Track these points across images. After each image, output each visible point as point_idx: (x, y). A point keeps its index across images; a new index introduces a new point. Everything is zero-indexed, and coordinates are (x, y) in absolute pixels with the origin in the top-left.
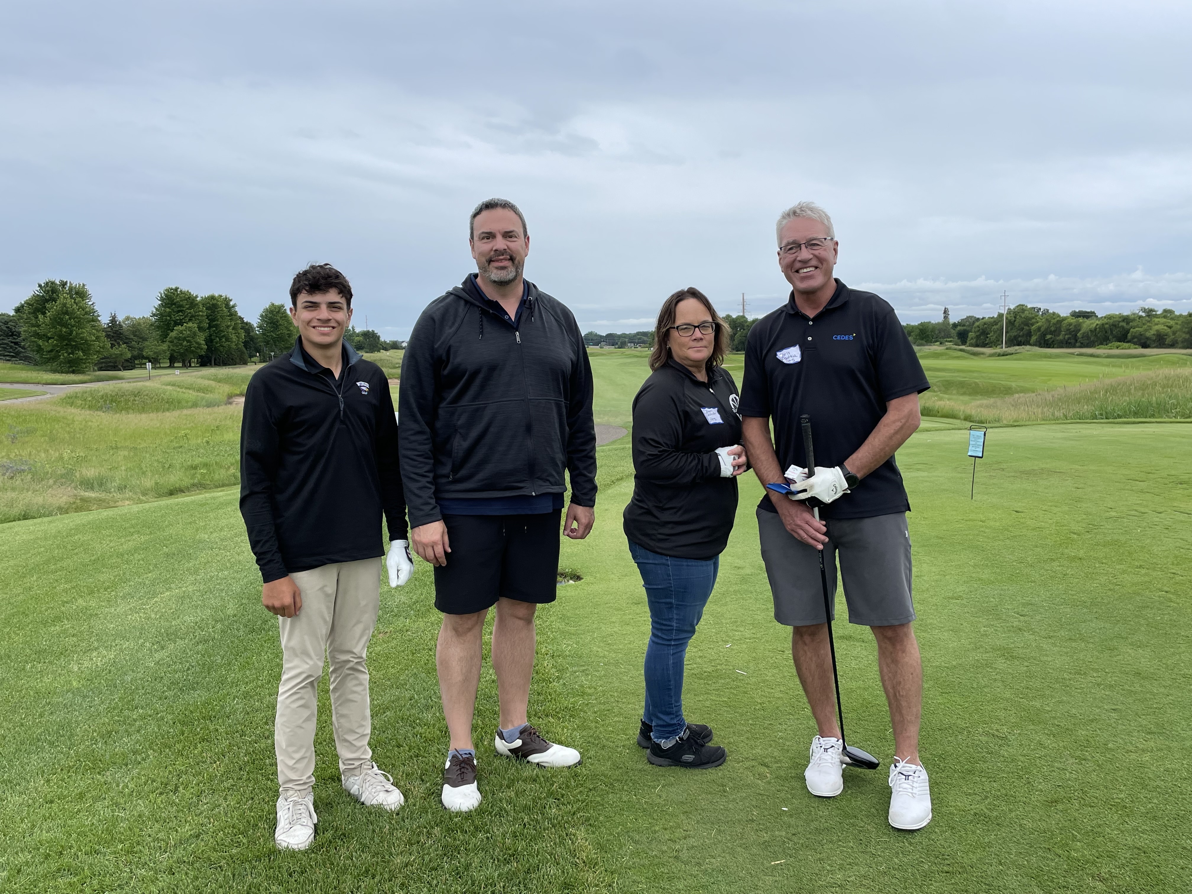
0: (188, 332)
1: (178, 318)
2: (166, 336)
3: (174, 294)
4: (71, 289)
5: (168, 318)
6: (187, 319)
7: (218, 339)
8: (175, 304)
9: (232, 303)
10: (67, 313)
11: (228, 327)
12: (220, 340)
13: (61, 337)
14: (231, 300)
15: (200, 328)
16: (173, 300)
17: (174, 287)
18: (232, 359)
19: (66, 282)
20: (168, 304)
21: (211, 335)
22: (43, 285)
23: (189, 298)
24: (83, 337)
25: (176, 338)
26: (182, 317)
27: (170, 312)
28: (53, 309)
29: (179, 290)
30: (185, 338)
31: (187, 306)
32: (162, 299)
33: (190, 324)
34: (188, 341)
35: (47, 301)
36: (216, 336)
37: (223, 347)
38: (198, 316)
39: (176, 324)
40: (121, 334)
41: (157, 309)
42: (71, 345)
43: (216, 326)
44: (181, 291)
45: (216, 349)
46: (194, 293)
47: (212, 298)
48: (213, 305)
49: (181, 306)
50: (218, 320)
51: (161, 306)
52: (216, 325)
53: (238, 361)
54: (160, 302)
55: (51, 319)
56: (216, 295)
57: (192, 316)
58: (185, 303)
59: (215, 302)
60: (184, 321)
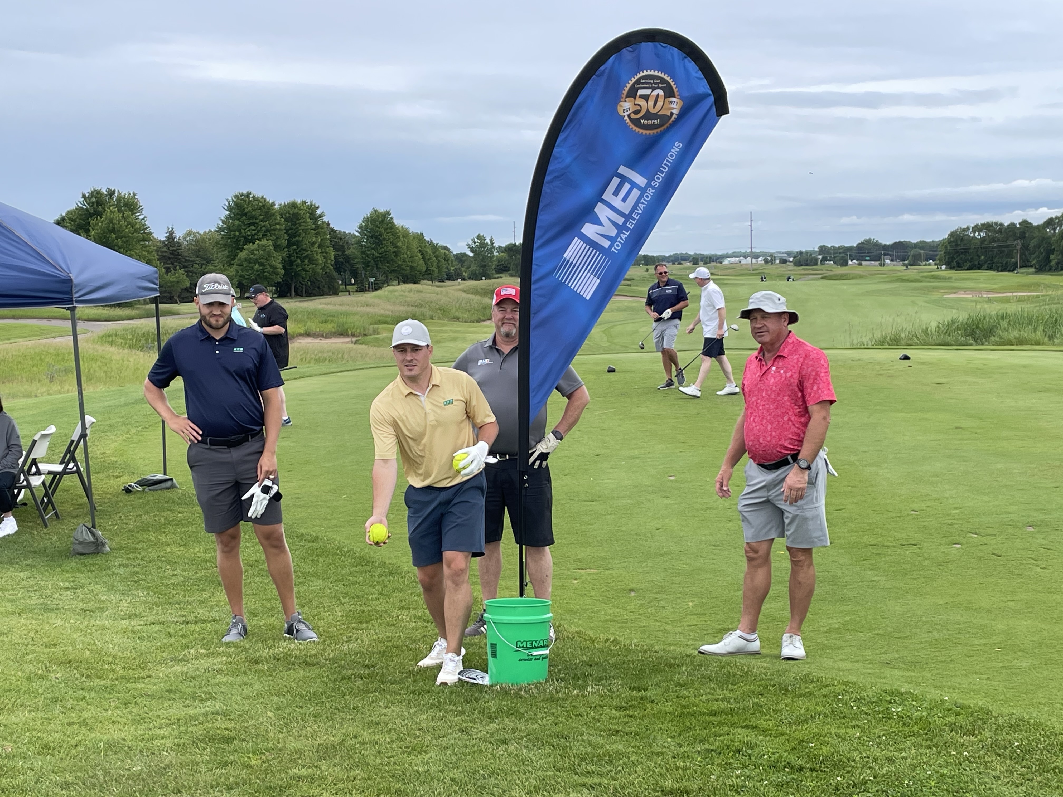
0: (261, 252)
1: (249, 233)
2: (233, 256)
3: (245, 201)
4: (119, 199)
5: (237, 234)
6: (261, 234)
7: (299, 261)
8: (245, 214)
9: (318, 212)
11: (313, 244)
12: (302, 261)
14: (318, 208)
15: (277, 247)
16: (244, 209)
17: (245, 192)
18: (319, 288)
19: (114, 191)
20: (238, 214)
21: (290, 256)
22: (87, 195)
23: (264, 206)
25: (246, 260)
26: (254, 232)
27: (239, 225)
29: (251, 196)
30: (257, 260)
31: (261, 217)
32: (230, 209)
33: (264, 242)
34: (261, 264)
36: (297, 257)
37: (306, 271)
38: (274, 230)
39: (247, 241)
40: (179, 255)
43: (298, 243)
44: (254, 197)
45: (297, 274)
46: (270, 199)
47: (294, 205)
48: (294, 214)
49: (254, 217)
50: (299, 236)
52: (297, 241)
53: (326, 290)
54: (228, 213)
56: (299, 201)
57: (267, 231)
58: (257, 213)
59: (296, 210)
60: (256, 237)
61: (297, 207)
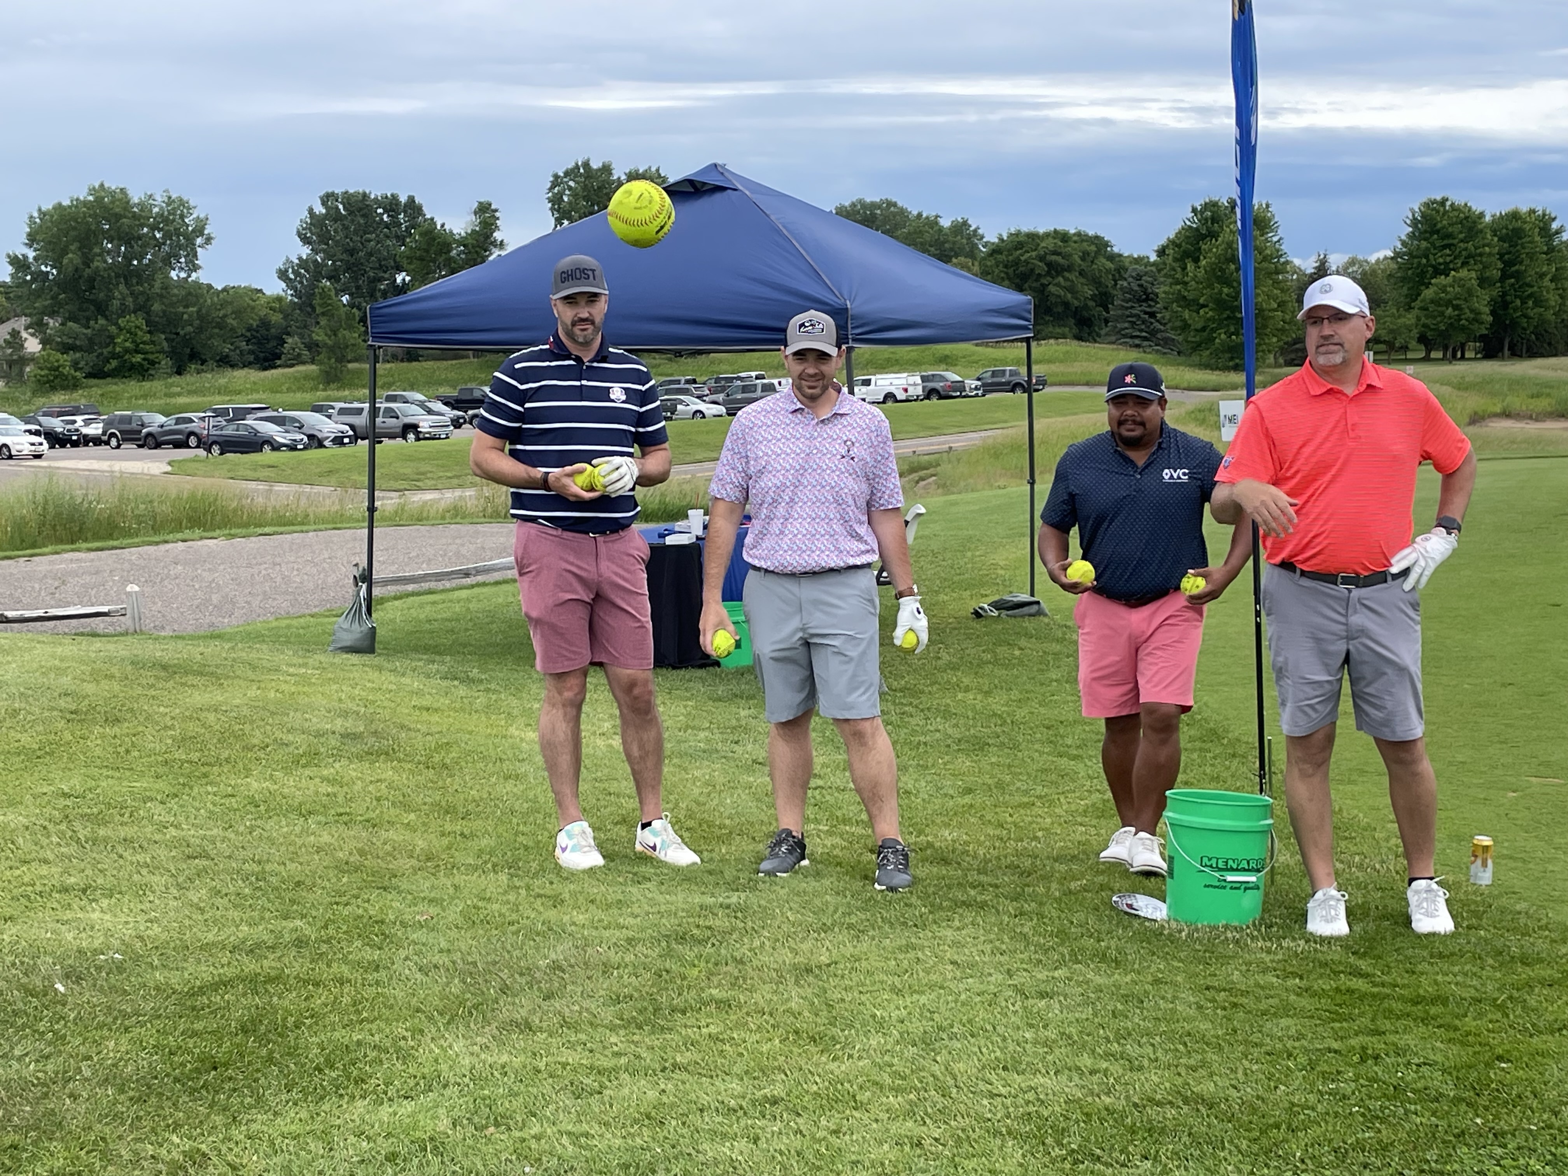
0: (1457, 289)
1: (1441, 260)
2: (1414, 295)
3: (1438, 212)
5: (1424, 261)
6: (1459, 262)
7: (1518, 302)
8: (1438, 232)
9: (1555, 226)
11: (1542, 276)
12: (1523, 303)
13: (1220, 305)
14: (1554, 219)
15: (1483, 282)
16: (1435, 225)
17: (1439, 198)
18: (1550, 344)
20: (1426, 232)
21: (1504, 294)
22: (1199, 208)
23: (1466, 218)
24: (1257, 304)
25: (1432, 302)
26: (1448, 259)
27: (1427, 249)
28: (1212, 251)
29: (1448, 203)
30: (1450, 301)
31: (1461, 236)
32: (1415, 223)
33: (1463, 273)
34: (1456, 307)
35: (1203, 237)
36: (1516, 297)
37: (1529, 318)
38: (1481, 255)
39: (1437, 272)
41: (1404, 243)
42: (1235, 318)
43: (1517, 275)
44: (1452, 204)
45: (1514, 324)
46: (1477, 207)
47: (1515, 216)
48: (1513, 230)
49: (1450, 236)
50: (1521, 263)
51: (1411, 236)
52: (1517, 272)
54: (1411, 229)
55: (1206, 271)
56: (1524, 209)
57: (1470, 256)
58: (1457, 228)
59: (1519, 224)
60: (1451, 266)
61: (1520, 218)
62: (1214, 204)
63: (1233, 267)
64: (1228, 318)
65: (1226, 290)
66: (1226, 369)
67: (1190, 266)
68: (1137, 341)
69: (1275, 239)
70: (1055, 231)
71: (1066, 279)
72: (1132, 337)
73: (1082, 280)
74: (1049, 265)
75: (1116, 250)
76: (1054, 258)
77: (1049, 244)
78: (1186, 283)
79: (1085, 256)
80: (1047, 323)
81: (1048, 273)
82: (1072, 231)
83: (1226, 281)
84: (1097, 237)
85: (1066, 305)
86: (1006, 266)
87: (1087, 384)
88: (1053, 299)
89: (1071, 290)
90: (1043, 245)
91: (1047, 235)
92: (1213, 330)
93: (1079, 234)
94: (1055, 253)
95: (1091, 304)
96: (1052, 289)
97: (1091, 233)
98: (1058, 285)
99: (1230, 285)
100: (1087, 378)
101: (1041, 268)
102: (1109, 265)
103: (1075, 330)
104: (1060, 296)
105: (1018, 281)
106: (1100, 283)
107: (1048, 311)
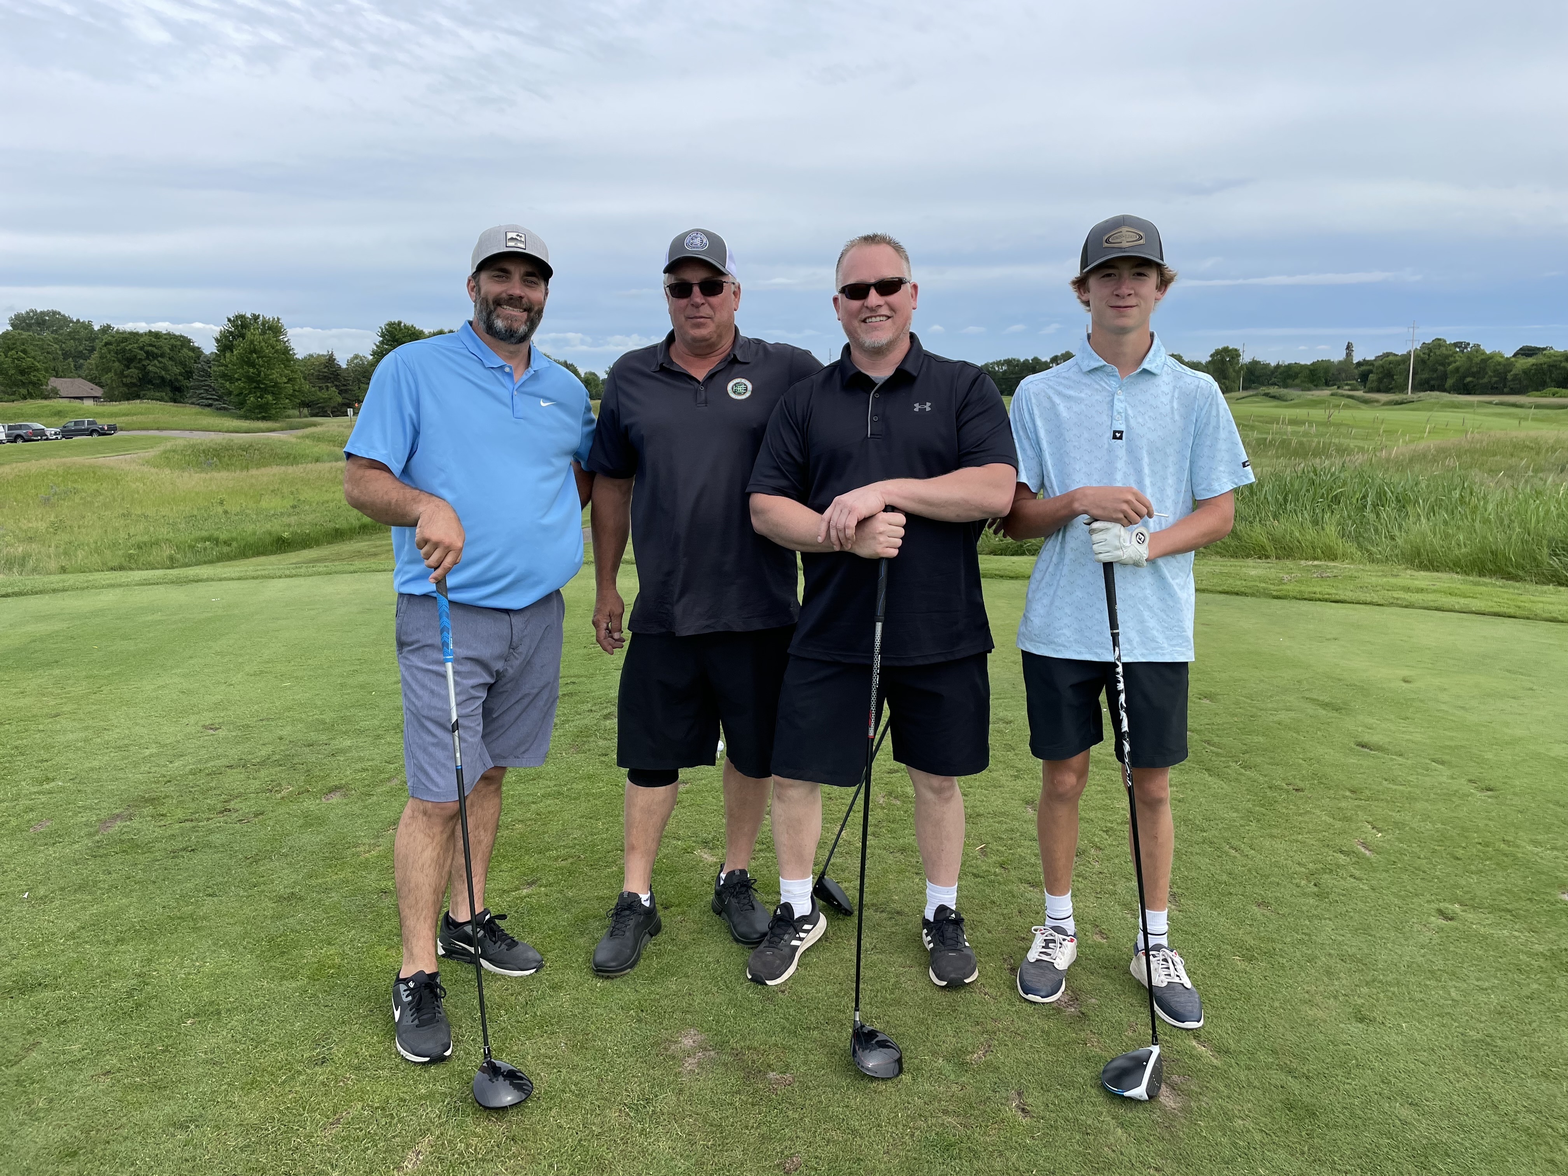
3: (396, 328)
4: (263, 324)
10: (255, 351)
13: (250, 379)
17: (397, 321)
19: (259, 315)
20: (390, 340)
22: (233, 319)
24: (272, 379)
28: (241, 346)
40: (338, 375)
41: (377, 346)
42: (259, 388)
44: (404, 325)
51: (379, 341)
54: (379, 337)
55: (237, 359)
62: (242, 317)
63: (255, 356)
64: (255, 388)
65: (251, 370)
66: (258, 419)
67: (228, 355)
68: (210, 402)
69: (286, 339)
70: (150, 332)
71: (160, 362)
72: (207, 399)
73: (171, 363)
74: (147, 353)
75: (196, 345)
76: (150, 348)
77: (146, 339)
78: (227, 366)
79: (173, 348)
80: (149, 389)
81: (147, 358)
82: (164, 332)
83: (252, 365)
84: (181, 336)
85: (162, 378)
86: (116, 353)
87: (158, 429)
88: (152, 375)
89: (165, 368)
90: (142, 340)
91: (146, 334)
92: (246, 395)
93: (169, 334)
94: (151, 345)
95: (180, 378)
96: (150, 368)
97: (177, 333)
98: (155, 365)
99: (253, 366)
100: (157, 426)
101: (142, 355)
102: (191, 354)
103: (170, 394)
104: (156, 373)
105: (126, 362)
106: (185, 365)
107: (150, 382)
